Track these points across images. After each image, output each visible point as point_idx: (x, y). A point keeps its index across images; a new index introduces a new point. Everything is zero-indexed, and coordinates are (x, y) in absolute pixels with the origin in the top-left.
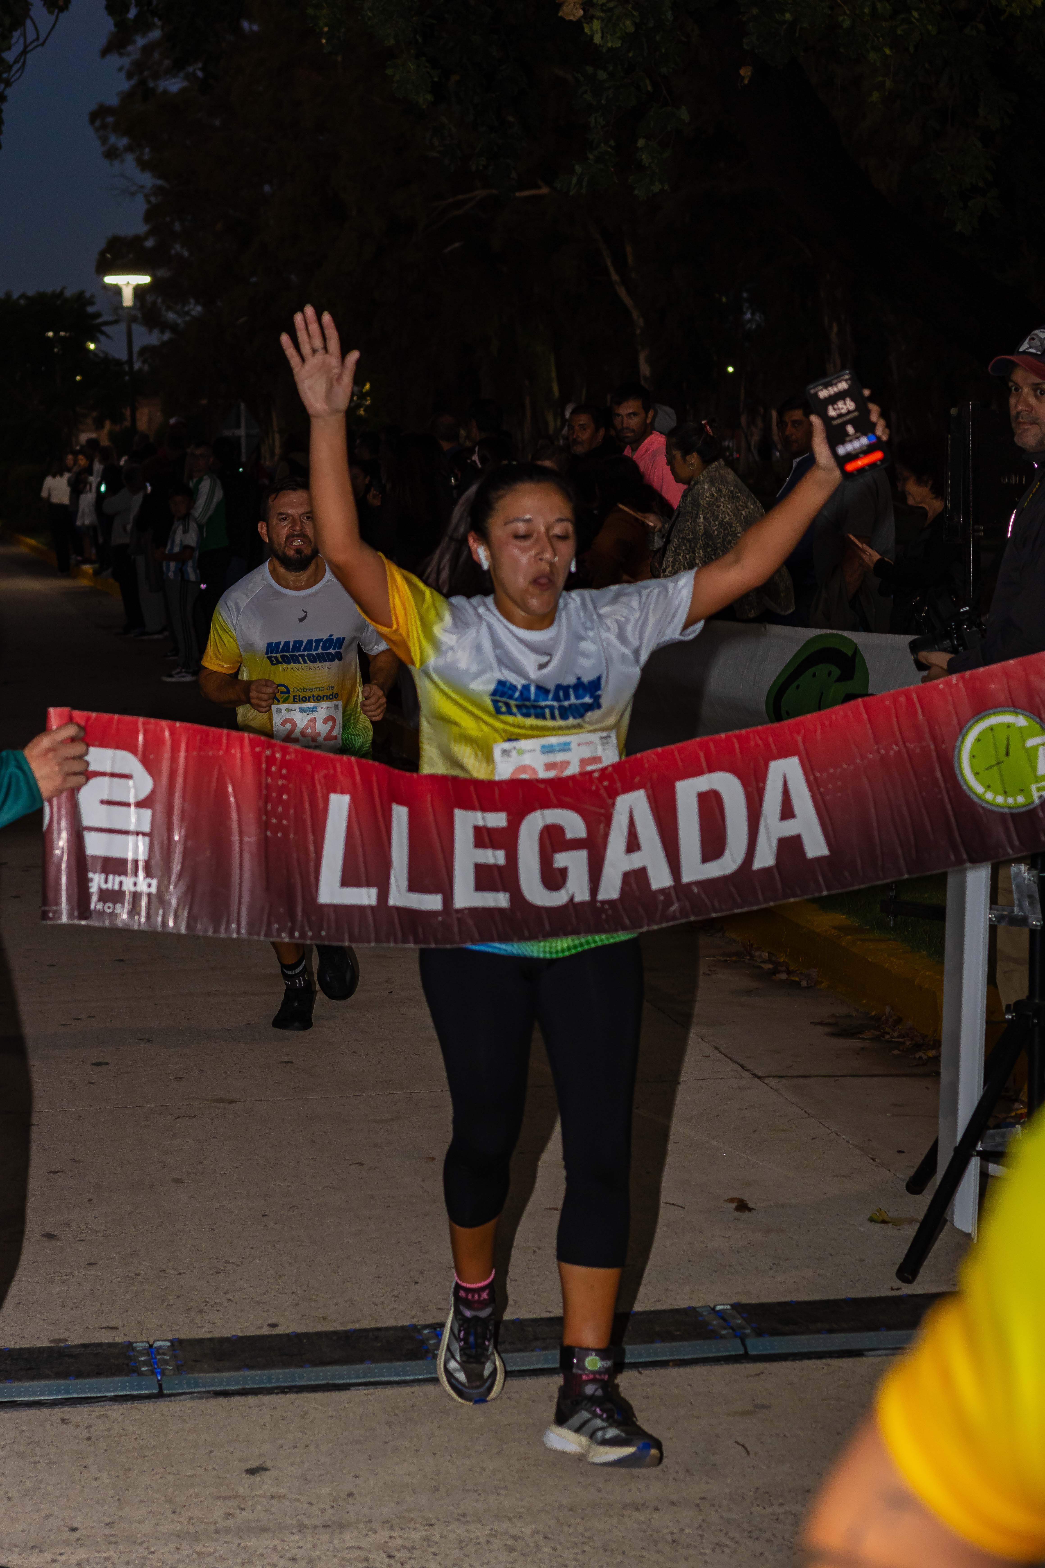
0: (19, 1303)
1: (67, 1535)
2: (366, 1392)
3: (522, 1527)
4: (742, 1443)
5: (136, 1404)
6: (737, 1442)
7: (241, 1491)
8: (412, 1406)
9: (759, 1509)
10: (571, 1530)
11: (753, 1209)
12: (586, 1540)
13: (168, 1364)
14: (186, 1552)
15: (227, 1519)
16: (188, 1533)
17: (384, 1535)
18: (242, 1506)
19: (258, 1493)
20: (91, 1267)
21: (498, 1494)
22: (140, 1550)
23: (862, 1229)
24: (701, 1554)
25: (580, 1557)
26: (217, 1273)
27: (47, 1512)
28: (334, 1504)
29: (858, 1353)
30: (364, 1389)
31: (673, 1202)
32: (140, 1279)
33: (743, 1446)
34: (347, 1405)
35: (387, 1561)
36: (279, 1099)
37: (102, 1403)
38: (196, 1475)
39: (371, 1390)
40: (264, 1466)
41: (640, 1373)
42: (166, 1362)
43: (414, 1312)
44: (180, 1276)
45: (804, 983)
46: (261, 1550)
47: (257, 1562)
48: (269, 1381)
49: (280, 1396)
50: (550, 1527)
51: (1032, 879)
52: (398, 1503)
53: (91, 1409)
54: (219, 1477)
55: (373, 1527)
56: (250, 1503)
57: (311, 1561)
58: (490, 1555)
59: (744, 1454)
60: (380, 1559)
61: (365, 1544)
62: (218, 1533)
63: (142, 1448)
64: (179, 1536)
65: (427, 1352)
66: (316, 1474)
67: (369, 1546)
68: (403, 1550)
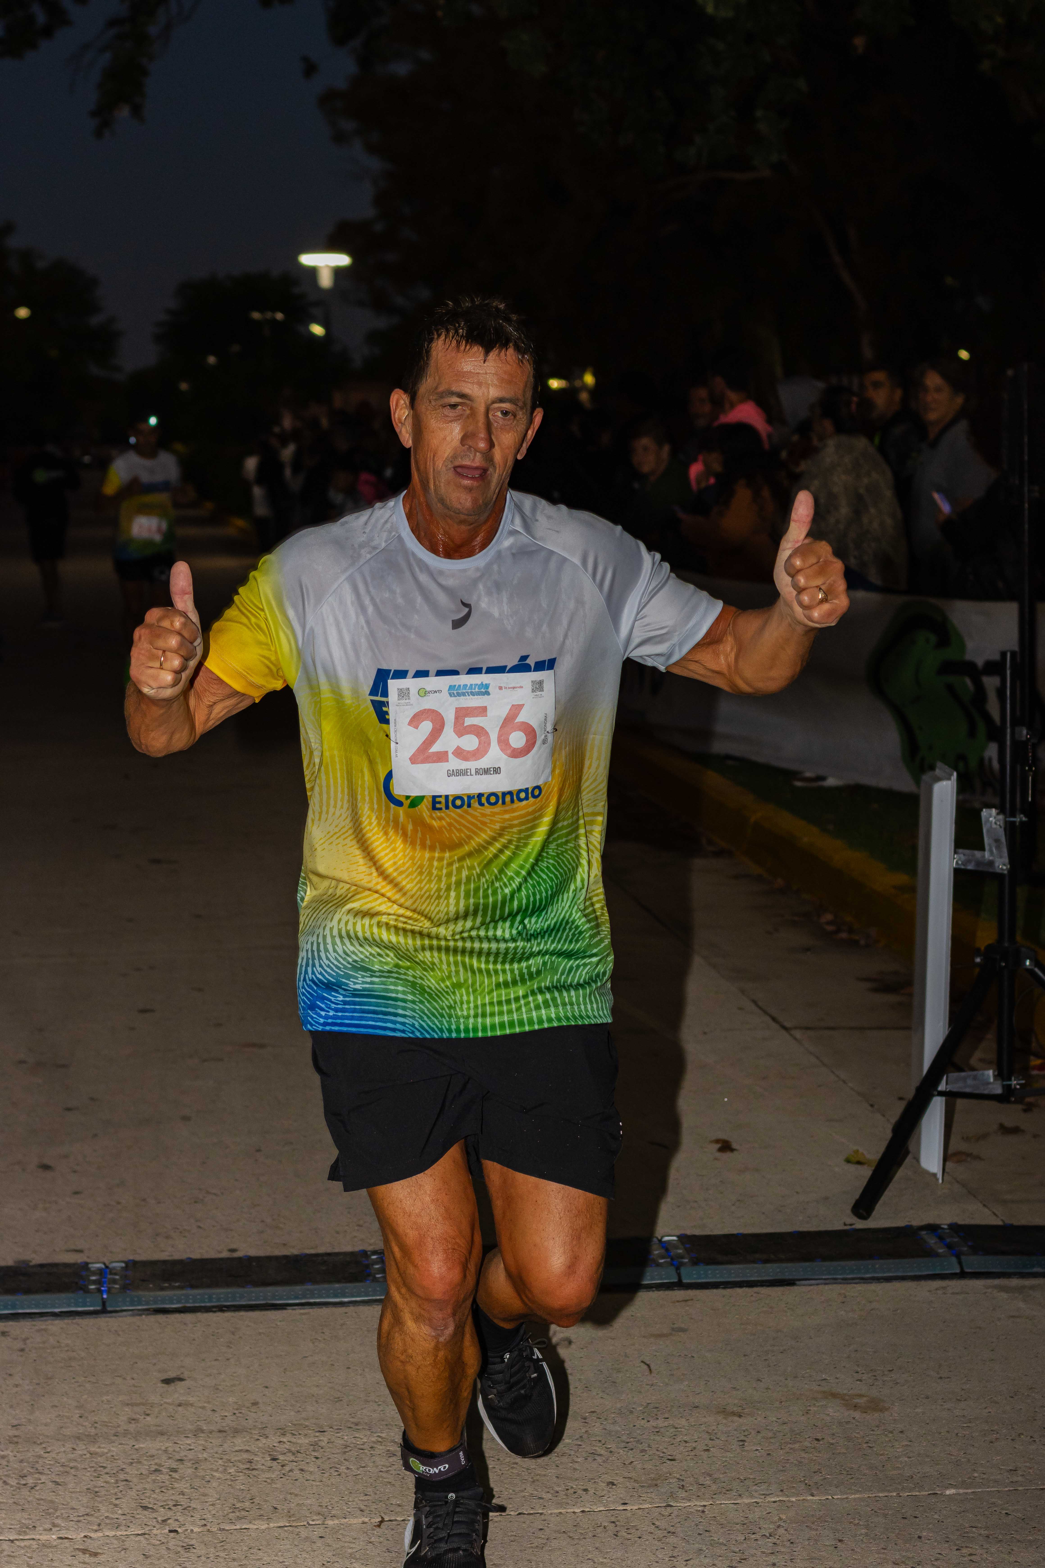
2: (302, 1311)
4: (648, 1363)
5: (78, 1320)
6: (642, 1362)
7: (154, 1398)
8: (342, 1325)
9: (643, 1422)
11: (736, 1150)
13: (116, 1284)
14: (80, 1452)
15: (130, 1423)
16: (89, 1436)
17: (273, 1440)
18: (148, 1412)
19: (167, 1401)
20: (76, 1196)
22: (36, 1450)
23: (837, 1169)
24: (574, 1462)
26: (195, 1202)
28: (236, 1412)
29: (790, 1283)
30: (300, 1309)
31: (660, 1143)
32: (119, 1207)
33: (648, 1366)
34: (279, 1324)
35: (269, 1463)
37: (45, 1318)
38: (114, 1383)
39: (306, 1310)
40: (181, 1376)
42: (114, 1281)
43: (372, 1241)
44: (159, 1205)
45: (862, 942)
46: (153, 1452)
47: (145, 1462)
48: (210, 1300)
49: (218, 1314)
51: (1000, 823)
52: (299, 1411)
53: (34, 1323)
54: (134, 1386)
55: (266, 1433)
56: (157, 1410)
57: (197, 1462)
58: (370, 1459)
59: (647, 1372)
60: (263, 1461)
61: (253, 1448)
62: (117, 1436)
63: (70, 1359)
64: (79, 1438)
65: (369, 1275)
66: (228, 1384)
67: (257, 1450)
68: (287, 1454)
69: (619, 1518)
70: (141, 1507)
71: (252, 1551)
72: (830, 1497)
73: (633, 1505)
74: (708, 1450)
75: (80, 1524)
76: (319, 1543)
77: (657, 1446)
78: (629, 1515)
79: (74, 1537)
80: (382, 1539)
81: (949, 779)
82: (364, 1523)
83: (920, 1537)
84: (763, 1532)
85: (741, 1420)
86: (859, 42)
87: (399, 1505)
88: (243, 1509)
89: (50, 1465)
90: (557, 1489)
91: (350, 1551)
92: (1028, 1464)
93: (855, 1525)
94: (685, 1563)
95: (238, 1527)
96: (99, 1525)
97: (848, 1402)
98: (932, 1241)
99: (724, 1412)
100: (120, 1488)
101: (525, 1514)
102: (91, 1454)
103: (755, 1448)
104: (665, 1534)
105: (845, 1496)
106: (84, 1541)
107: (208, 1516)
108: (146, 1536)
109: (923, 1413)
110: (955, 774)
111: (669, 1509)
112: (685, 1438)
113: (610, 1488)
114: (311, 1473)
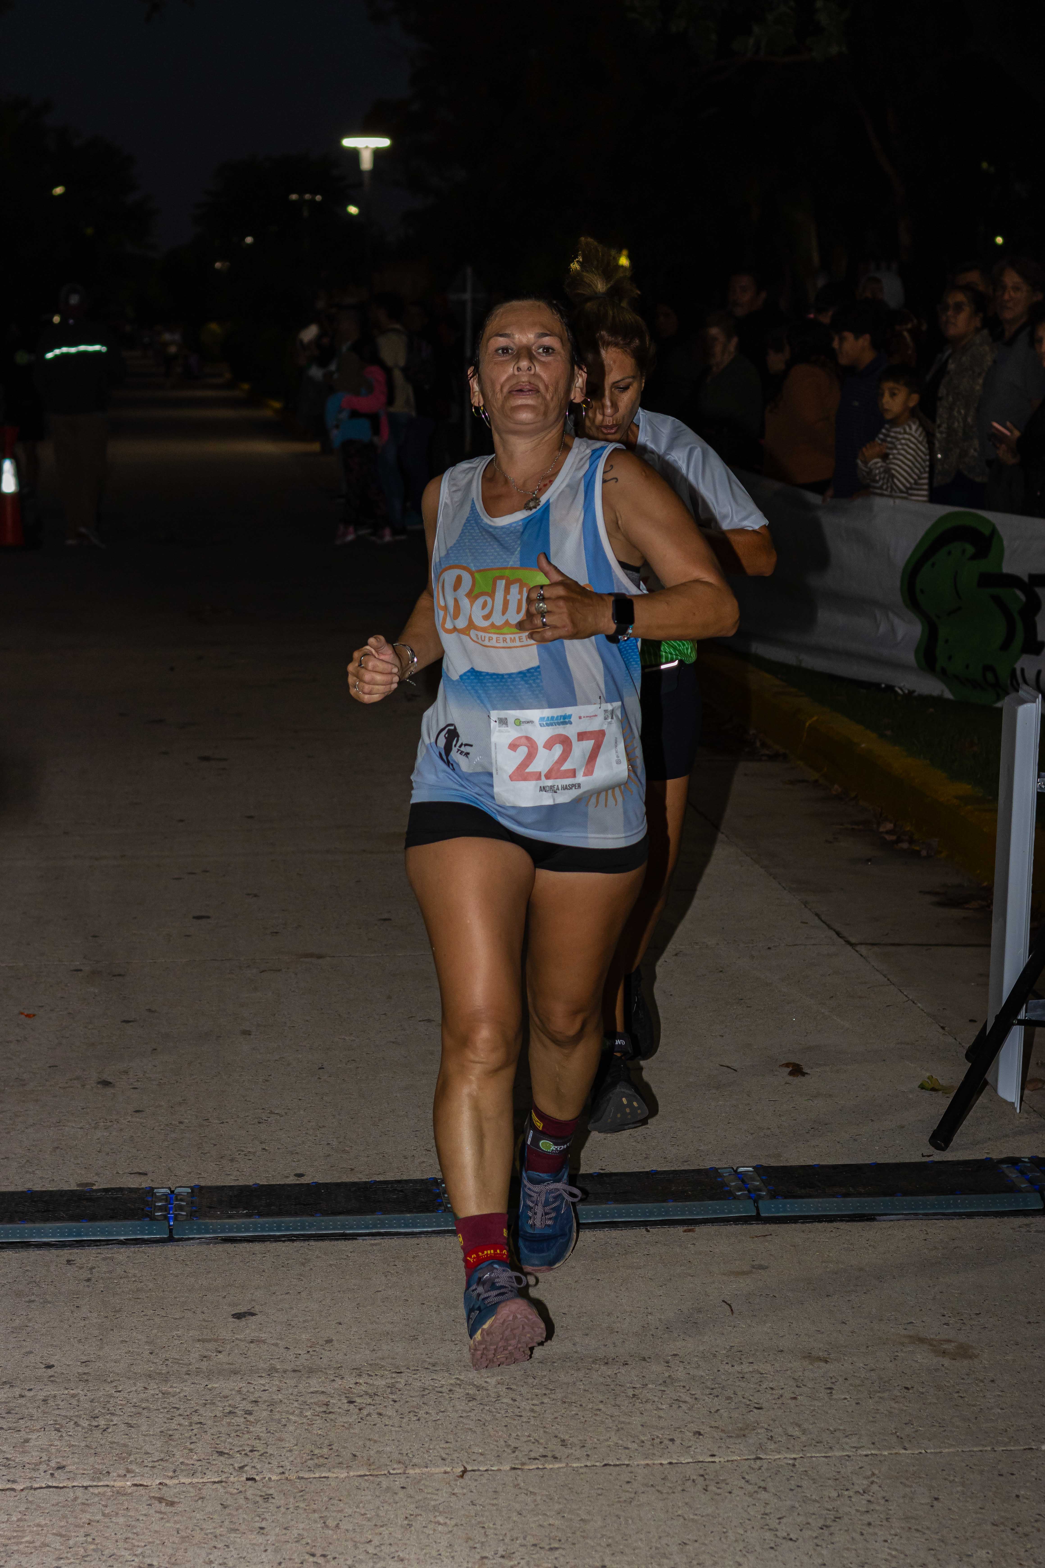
0: (57, 1148)
1: (41, 1372)
2: (373, 1242)
4: (729, 1302)
5: (144, 1248)
6: (723, 1301)
7: (225, 1334)
8: (414, 1257)
9: (727, 1367)
10: (536, 1382)
11: (807, 1073)
12: (548, 1392)
13: (182, 1210)
14: (152, 1392)
15: (202, 1360)
16: (160, 1374)
17: (349, 1381)
18: (220, 1349)
19: (238, 1337)
20: (137, 1114)
22: (107, 1389)
23: (911, 1096)
24: (658, 1409)
25: (537, 1408)
26: (259, 1123)
27: (28, 1350)
28: (310, 1350)
29: (870, 1218)
30: (371, 1239)
31: (729, 1065)
32: (182, 1127)
33: (730, 1305)
34: (350, 1255)
35: (346, 1406)
36: (367, 955)
37: (110, 1246)
38: (183, 1317)
39: (378, 1240)
40: (252, 1311)
41: (648, 1231)
42: (181, 1208)
44: (222, 1125)
45: (924, 853)
46: (226, 1392)
47: (219, 1404)
48: (279, 1229)
49: (287, 1243)
50: (515, 1378)
52: (374, 1350)
53: (99, 1251)
54: (204, 1320)
55: (342, 1373)
56: (229, 1346)
57: (272, 1404)
58: (449, 1403)
59: (729, 1313)
60: (339, 1404)
61: (329, 1390)
62: (189, 1374)
63: (138, 1290)
64: (150, 1376)
65: (440, 1205)
66: (301, 1320)
67: (333, 1391)
68: (365, 1397)
69: (708, 1471)
70: (217, 1452)
71: (332, 1501)
72: (923, 1451)
73: (721, 1457)
74: (795, 1398)
75: (156, 1471)
76: (401, 1494)
77: (743, 1393)
78: (718, 1467)
79: (149, 1484)
80: (465, 1491)
81: (1035, 702)
82: (445, 1473)
83: (1018, 1496)
84: (857, 1488)
85: (827, 1366)
87: (481, 1454)
88: (322, 1456)
89: (121, 1405)
90: (643, 1438)
91: (433, 1503)
93: (950, 1482)
94: (777, 1521)
95: (317, 1475)
96: (175, 1471)
97: (937, 1348)
98: (1013, 1175)
99: (809, 1357)
100: (195, 1431)
101: (610, 1465)
102: (163, 1394)
103: (843, 1397)
104: (756, 1489)
105: (938, 1450)
106: (159, 1489)
107: (286, 1463)
108: (223, 1484)
109: (1014, 1361)
110: (1040, 696)
111: (758, 1462)
112: (771, 1385)
113: (697, 1438)
114: (389, 1417)
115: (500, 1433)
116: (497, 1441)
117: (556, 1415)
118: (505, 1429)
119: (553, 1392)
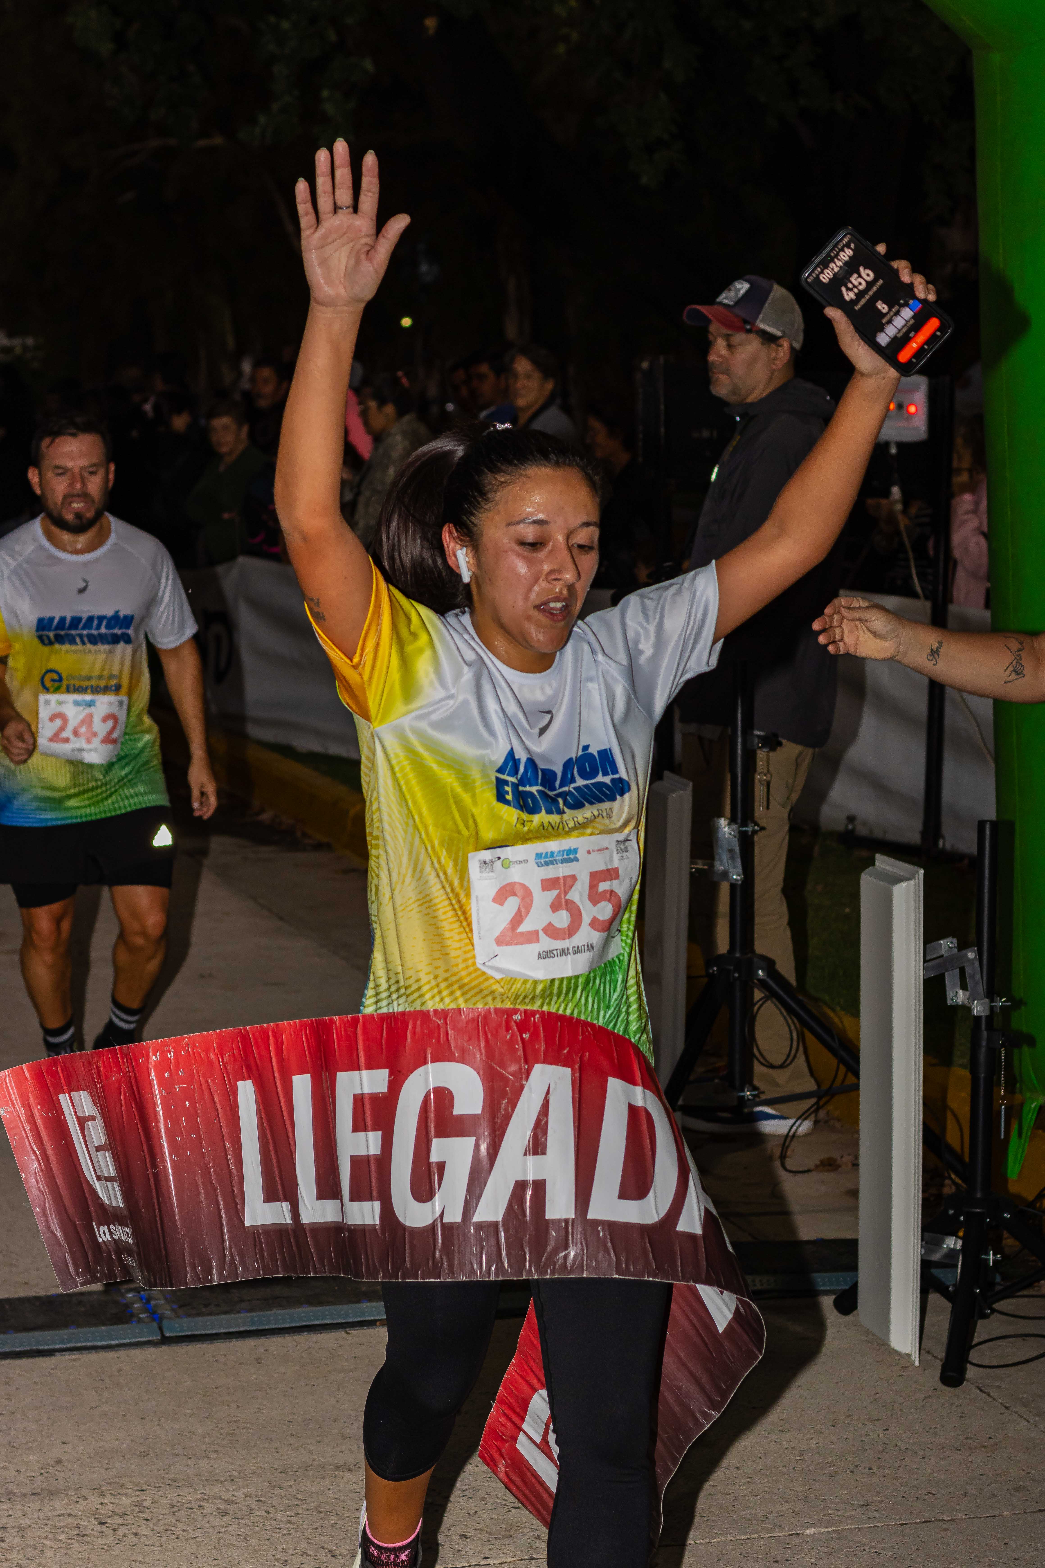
2: (71, 1357)
3: (234, 1490)
8: (119, 1371)
10: (284, 1492)
12: (299, 1502)
17: (94, 1502)
21: (209, 1458)
25: (294, 1520)
28: (42, 1471)
30: (69, 1355)
34: (52, 1371)
35: (99, 1528)
39: (76, 1355)
41: (348, 1333)
50: (262, 1490)
51: (733, 833)
52: (108, 1469)
55: (83, 1494)
57: (21, 1529)
58: (203, 1520)
60: (91, 1527)
61: (75, 1511)
66: (23, 1441)
67: (80, 1513)
68: (115, 1517)
73: (494, 1559)
77: (496, 1493)
86: (431, 23)
92: (877, 1498)
105: (707, 1541)
111: (533, 1562)
113: (465, 1541)
114: (147, 1537)
115: (265, 1547)
116: (265, 1556)
117: (316, 1525)
118: (268, 1543)
119: (304, 1502)
